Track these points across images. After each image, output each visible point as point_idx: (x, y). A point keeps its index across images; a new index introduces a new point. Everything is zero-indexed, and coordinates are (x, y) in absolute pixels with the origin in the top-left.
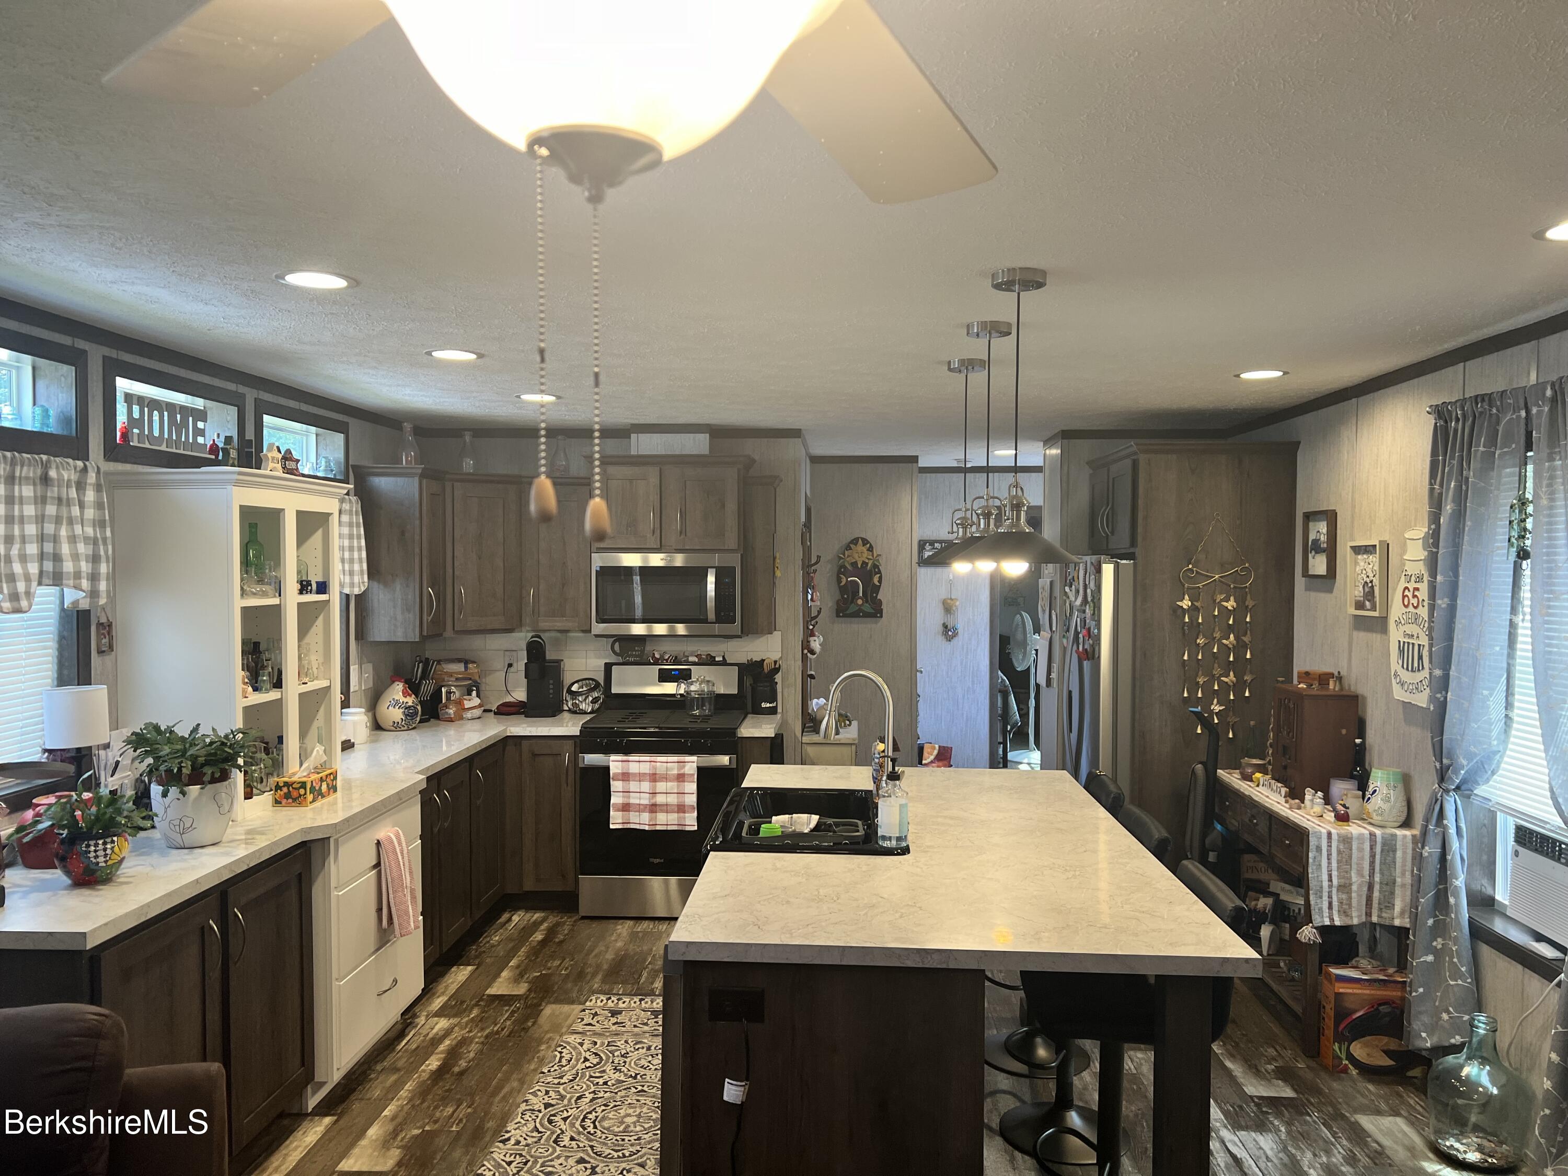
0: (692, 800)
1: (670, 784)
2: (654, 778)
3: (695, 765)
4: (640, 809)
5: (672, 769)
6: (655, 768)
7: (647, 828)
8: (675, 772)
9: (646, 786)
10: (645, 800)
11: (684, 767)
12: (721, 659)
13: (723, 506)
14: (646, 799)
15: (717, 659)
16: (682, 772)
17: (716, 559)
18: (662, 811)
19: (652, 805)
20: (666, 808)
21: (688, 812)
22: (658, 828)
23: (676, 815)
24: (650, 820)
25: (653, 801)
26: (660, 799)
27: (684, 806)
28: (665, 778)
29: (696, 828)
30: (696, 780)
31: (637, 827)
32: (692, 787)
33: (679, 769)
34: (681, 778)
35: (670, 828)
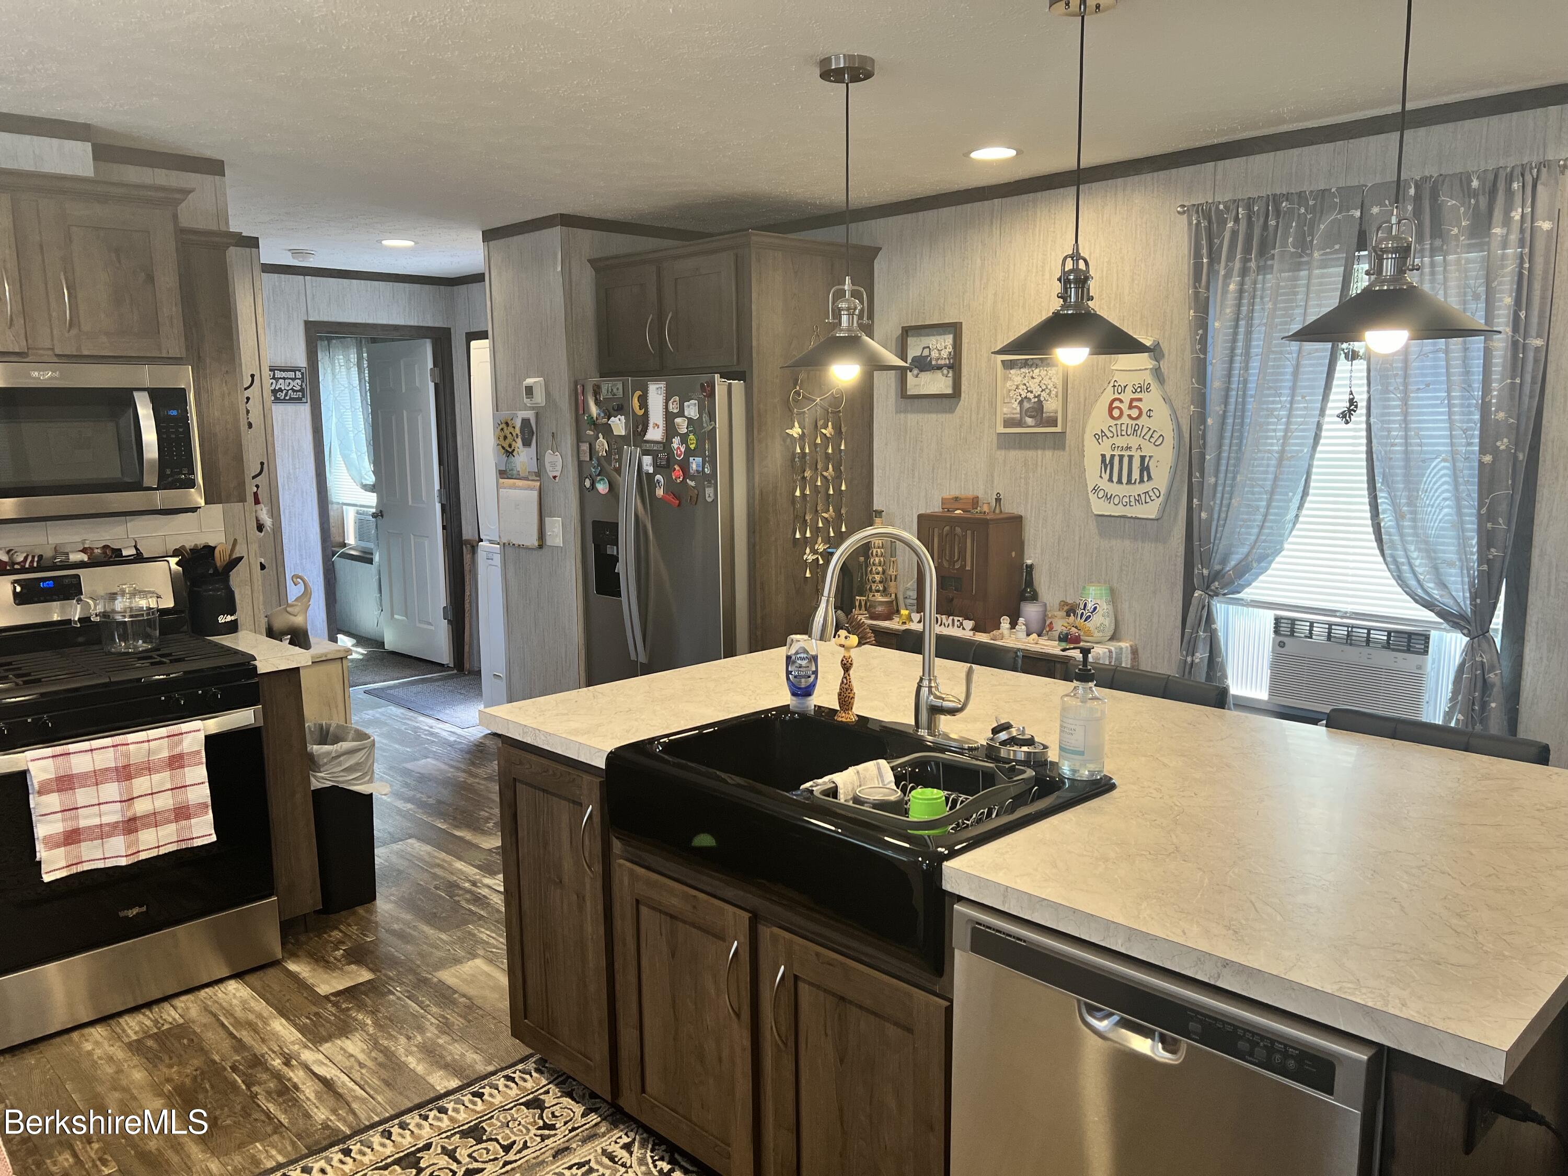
0: (202, 794)
1: (156, 777)
2: (125, 773)
3: (201, 736)
4: (102, 833)
5: (157, 751)
6: (127, 755)
7: (123, 862)
8: (165, 754)
9: (111, 790)
10: (112, 814)
11: (181, 742)
12: (133, 552)
13: (150, 279)
14: (116, 812)
15: (125, 553)
16: (177, 751)
17: (146, 376)
18: (147, 826)
19: (130, 820)
20: (154, 820)
21: (196, 815)
22: (143, 856)
23: (173, 827)
24: (128, 847)
25: (129, 814)
26: (142, 807)
27: (187, 807)
28: (148, 768)
29: (214, 838)
30: (204, 760)
31: (100, 865)
32: (199, 773)
33: (171, 747)
34: (176, 762)
35: (163, 851)
